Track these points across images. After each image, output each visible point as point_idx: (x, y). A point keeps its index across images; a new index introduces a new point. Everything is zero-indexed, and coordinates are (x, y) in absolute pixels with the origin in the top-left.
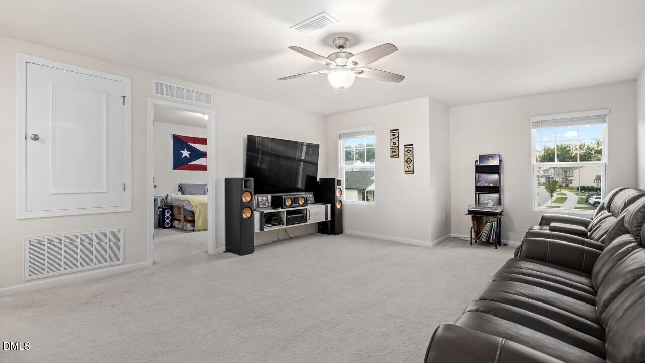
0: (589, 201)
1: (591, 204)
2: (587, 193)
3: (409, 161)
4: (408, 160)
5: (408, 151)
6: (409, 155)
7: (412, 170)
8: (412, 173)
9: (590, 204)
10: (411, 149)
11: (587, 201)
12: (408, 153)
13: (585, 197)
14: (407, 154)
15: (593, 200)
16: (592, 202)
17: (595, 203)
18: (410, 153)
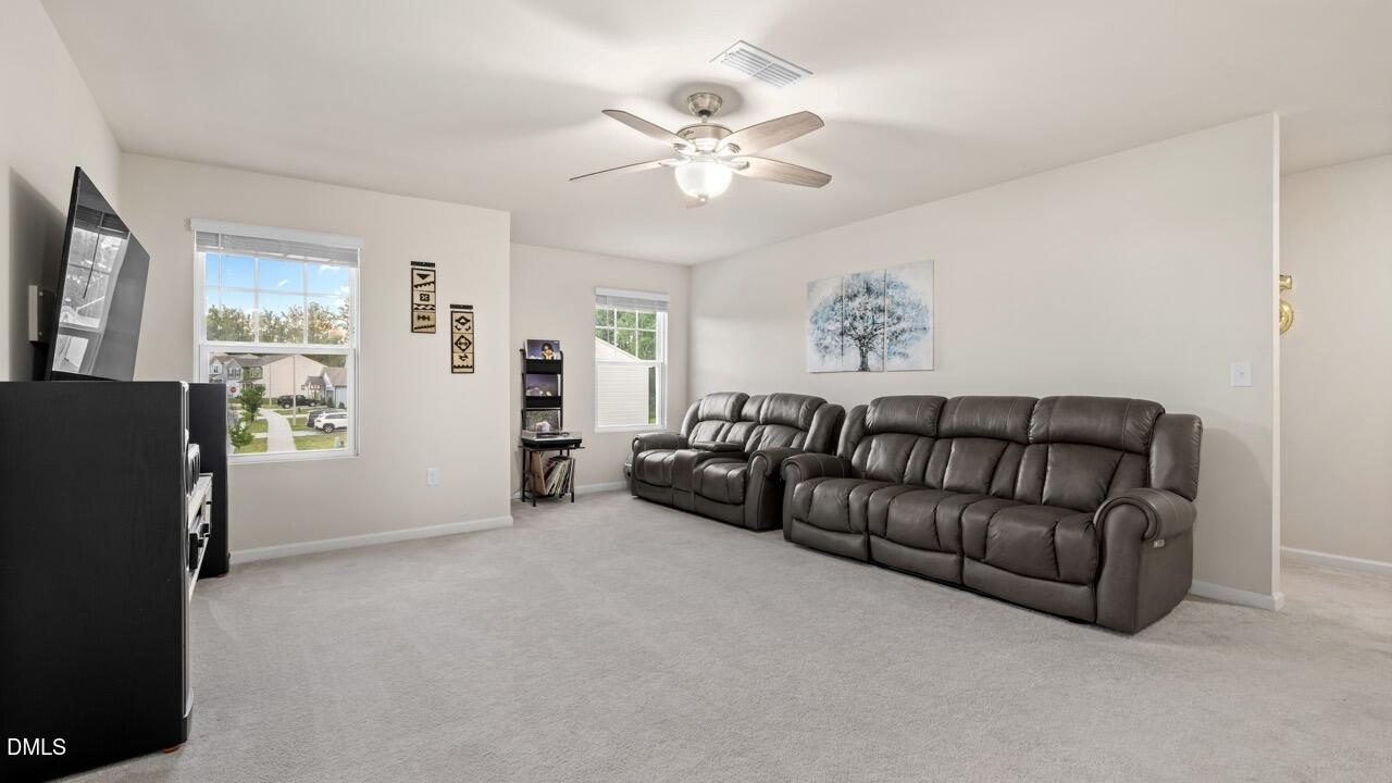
0: (317, 424)
1: (320, 430)
2: (311, 409)
3: (462, 344)
4: (463, 340)
5: (463, 321)
6: (463, 330)
7: (470, 364)
8: (471, 370)
9: (318, 429)
10: (468, 317)
11: (311, 424)
12: (463, 324)
13: (307, 416)
14: (459, 326)
15: (322, 421)
16: (320, 425)
17: (326, 425)
18: (467, 326)
